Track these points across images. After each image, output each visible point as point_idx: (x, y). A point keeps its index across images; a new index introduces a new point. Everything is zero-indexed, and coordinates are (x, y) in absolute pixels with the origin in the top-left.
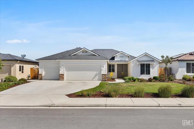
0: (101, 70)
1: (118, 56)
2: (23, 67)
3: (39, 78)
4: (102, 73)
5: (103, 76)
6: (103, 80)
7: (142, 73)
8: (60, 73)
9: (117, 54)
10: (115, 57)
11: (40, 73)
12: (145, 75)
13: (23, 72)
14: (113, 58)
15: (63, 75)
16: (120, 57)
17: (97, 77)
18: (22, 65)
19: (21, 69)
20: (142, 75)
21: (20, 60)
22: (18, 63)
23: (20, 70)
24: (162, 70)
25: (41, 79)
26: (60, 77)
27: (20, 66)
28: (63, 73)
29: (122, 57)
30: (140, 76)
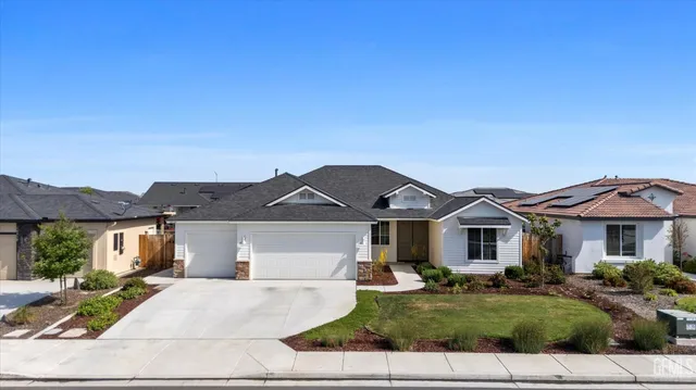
0: (354, 251)
1: (401, 198)
3: (176, 271)
4: (359, 259)
5: (359, 268)
6: (361, 278)
7: (473, 254)
8: (239, 259)
9: (397, 192)
10: (391, 201)
11: (177, 258)
12: (482, 261)
13: (121, 252)
14: (383, 203)
15: (247, 263)
16: (406, 198)
17: (344, 270)
18: (118, 232)
19: (119, 243)
20: (475, 261)
21: (117, 220)
22: (113, 229)
24: (533, 243)
25: (181, 275)
26: (238, 271)
27: (116, 235)
28: (246, 260)
29: (414, 198)
30: (466, 264)
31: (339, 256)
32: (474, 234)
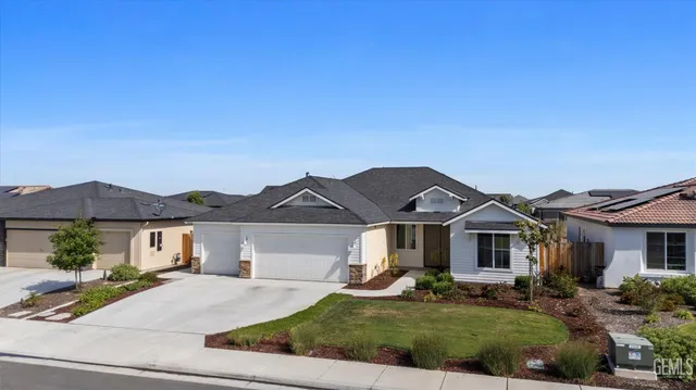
2: (160, 234)
3: (193, 267)
7: (483, 261)
8: (242, 259)
9: (421, 194)
11: (195, 255)
12: (494, 269)
13: (159, 249)
14: (411, 206)
15: (249, 262)
16: (433, 201)
17: (338, 271)
18: (156, 231)
19: (156, 241)
21: (150, 220)
23: (152, 245)
25: (198, 272)
26: (241, 270)
27: (153, 234)
28: (248, 259)
29: (441, 201)
30: (476, 272)
31: (333, 259)
32: (484, 240)
